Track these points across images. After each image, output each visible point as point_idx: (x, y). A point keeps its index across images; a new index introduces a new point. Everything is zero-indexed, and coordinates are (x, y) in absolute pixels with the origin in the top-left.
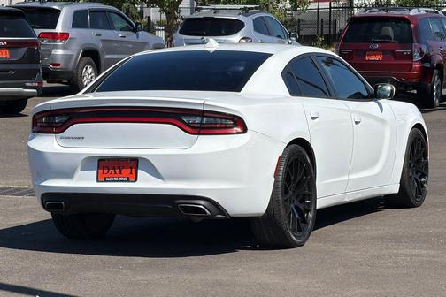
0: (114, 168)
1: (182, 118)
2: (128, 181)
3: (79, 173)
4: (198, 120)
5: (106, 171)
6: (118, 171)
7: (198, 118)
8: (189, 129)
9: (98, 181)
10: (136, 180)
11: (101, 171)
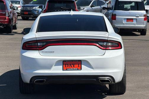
0: (70, 64)
1: (99, 43)
2: (78, 70)
3: (54, 67)
4: (105, 44)
5: (67, 66)
6: (72, 66)
7: (105, 43)
8: (102, 48)
9: (63, 70)
10: (81, 69)
11: (64, 66)
